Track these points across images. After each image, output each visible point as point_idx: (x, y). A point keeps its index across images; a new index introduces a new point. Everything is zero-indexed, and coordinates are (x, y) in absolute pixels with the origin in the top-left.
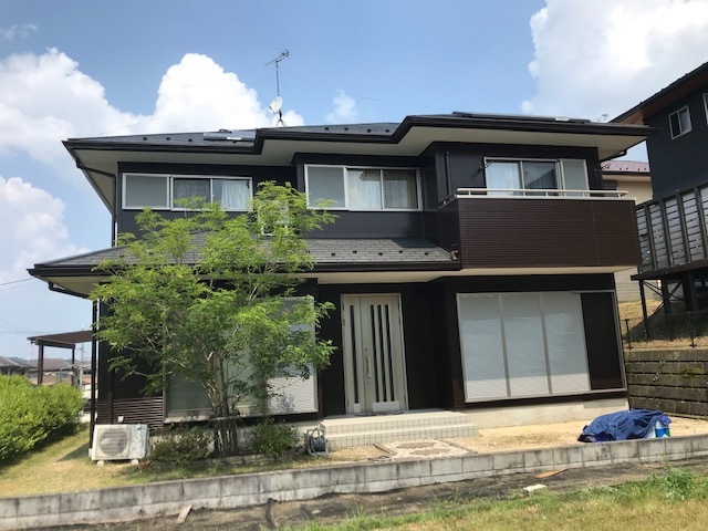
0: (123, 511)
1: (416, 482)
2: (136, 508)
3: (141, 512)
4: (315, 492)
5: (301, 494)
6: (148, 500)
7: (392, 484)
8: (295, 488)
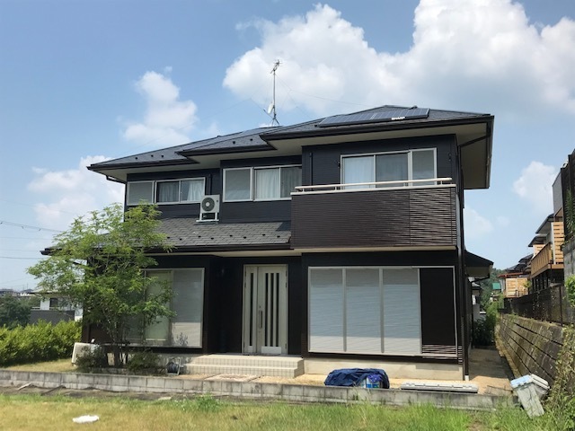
0: (5, 381)
1: (138, 389)
2: (10, 381)
3: (12, 383)
4: (86, 386)
5: (80, 386)
6: (15, 378)
7: (125, 388)
8: (77, 383)
